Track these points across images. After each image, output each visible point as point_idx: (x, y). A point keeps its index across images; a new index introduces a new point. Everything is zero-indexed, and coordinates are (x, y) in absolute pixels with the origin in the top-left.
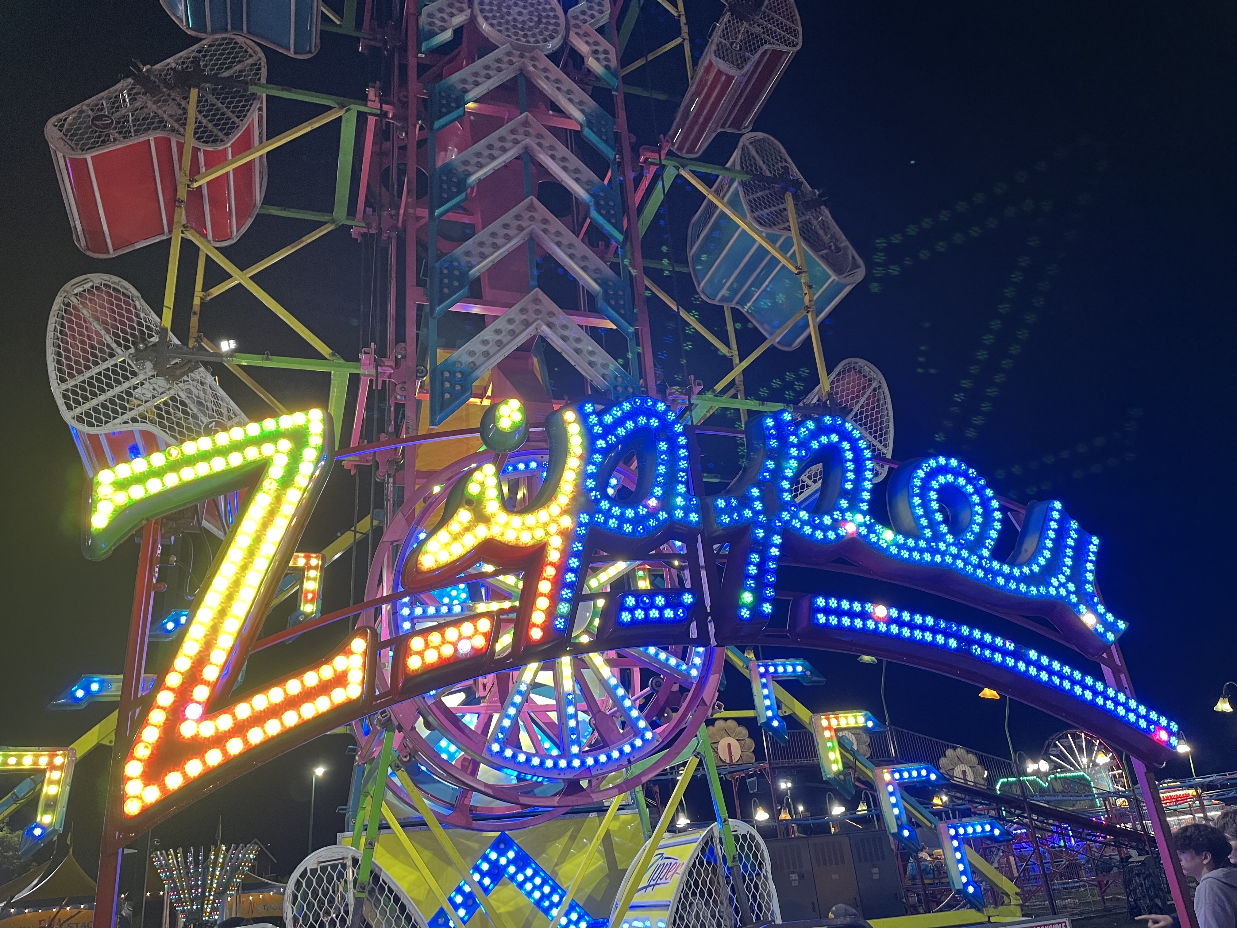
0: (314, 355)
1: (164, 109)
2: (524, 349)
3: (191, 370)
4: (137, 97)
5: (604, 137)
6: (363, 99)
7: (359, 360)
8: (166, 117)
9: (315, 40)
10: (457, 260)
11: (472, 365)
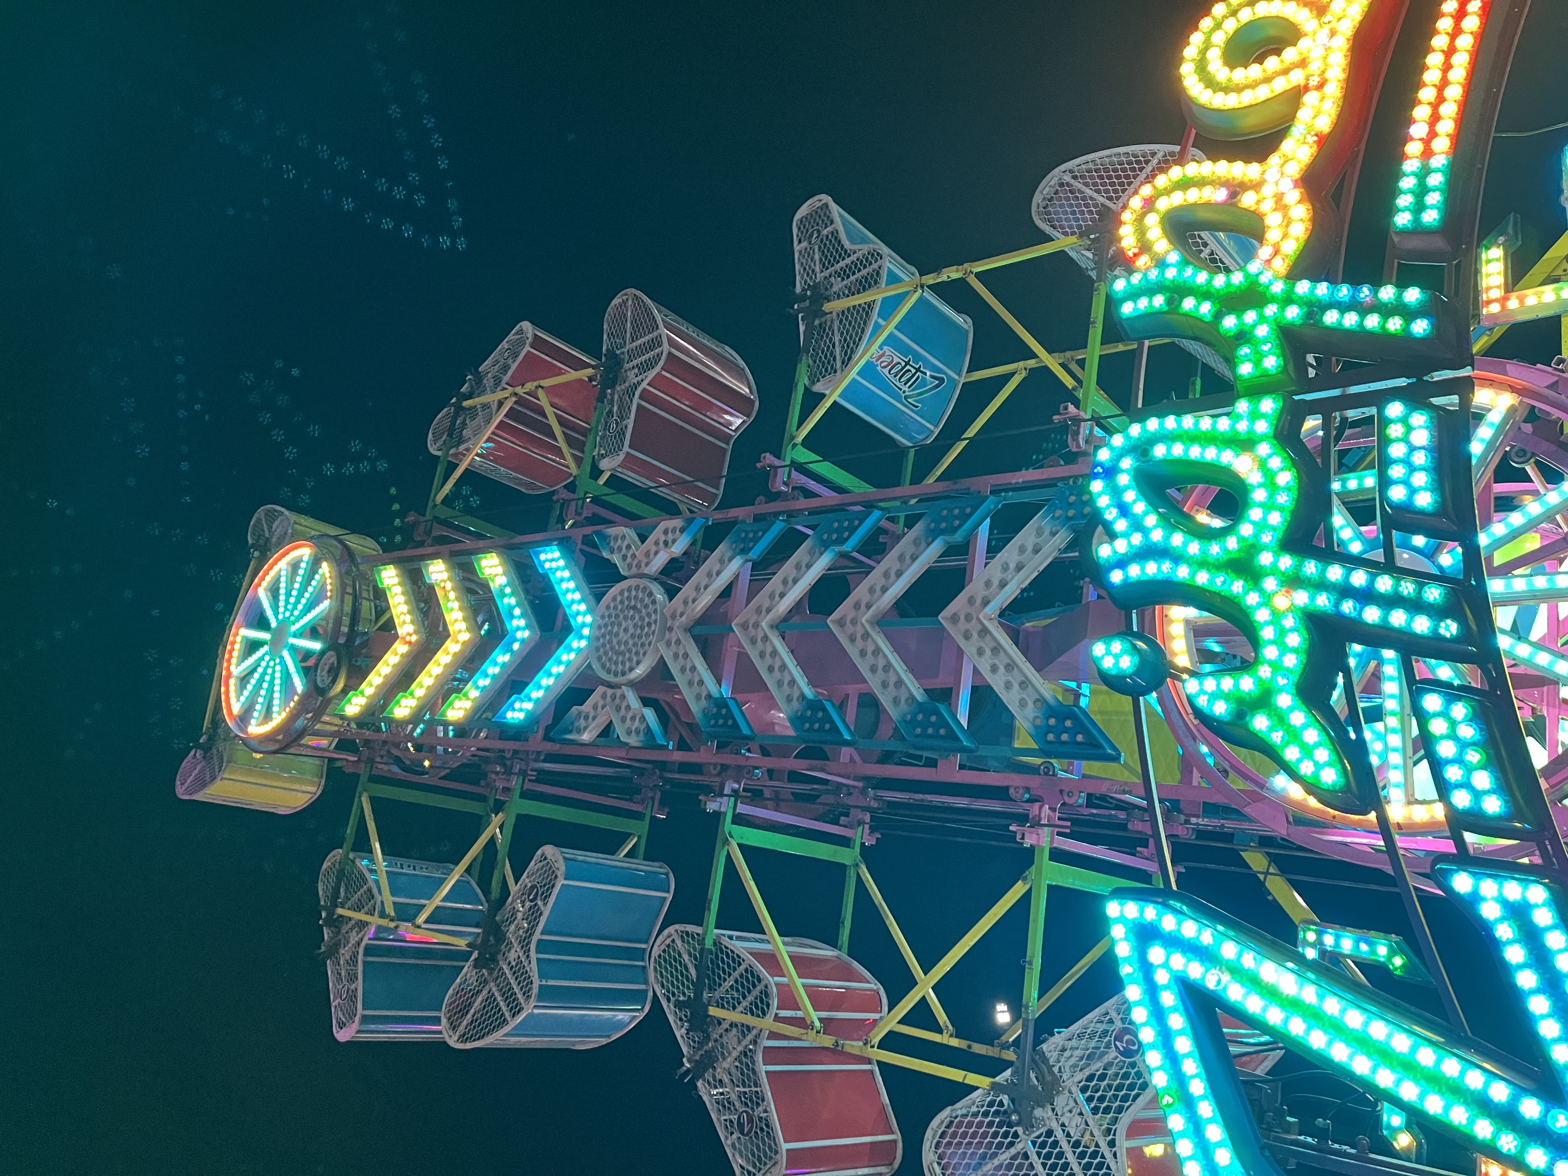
0: (1025, 902)
1: (731, 1048)
2: (1015, 636)
3: (1045, 1060)
4: (718, 1077)
5: (760, 534)
6: (718, 816)
7: (1032, 849)
8: (740, 1048)
9: (656, 867)
10: (905, 715)
11: (1039, 704)
